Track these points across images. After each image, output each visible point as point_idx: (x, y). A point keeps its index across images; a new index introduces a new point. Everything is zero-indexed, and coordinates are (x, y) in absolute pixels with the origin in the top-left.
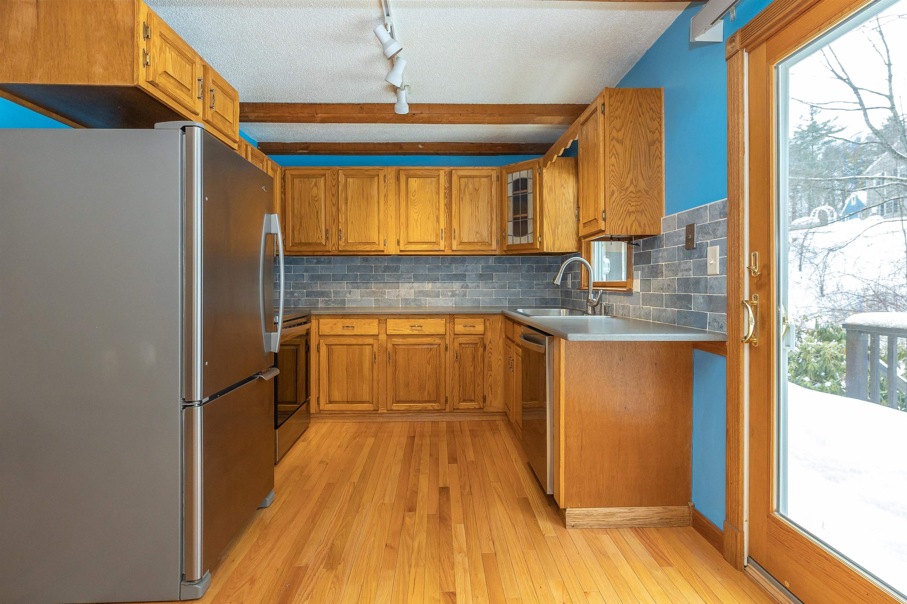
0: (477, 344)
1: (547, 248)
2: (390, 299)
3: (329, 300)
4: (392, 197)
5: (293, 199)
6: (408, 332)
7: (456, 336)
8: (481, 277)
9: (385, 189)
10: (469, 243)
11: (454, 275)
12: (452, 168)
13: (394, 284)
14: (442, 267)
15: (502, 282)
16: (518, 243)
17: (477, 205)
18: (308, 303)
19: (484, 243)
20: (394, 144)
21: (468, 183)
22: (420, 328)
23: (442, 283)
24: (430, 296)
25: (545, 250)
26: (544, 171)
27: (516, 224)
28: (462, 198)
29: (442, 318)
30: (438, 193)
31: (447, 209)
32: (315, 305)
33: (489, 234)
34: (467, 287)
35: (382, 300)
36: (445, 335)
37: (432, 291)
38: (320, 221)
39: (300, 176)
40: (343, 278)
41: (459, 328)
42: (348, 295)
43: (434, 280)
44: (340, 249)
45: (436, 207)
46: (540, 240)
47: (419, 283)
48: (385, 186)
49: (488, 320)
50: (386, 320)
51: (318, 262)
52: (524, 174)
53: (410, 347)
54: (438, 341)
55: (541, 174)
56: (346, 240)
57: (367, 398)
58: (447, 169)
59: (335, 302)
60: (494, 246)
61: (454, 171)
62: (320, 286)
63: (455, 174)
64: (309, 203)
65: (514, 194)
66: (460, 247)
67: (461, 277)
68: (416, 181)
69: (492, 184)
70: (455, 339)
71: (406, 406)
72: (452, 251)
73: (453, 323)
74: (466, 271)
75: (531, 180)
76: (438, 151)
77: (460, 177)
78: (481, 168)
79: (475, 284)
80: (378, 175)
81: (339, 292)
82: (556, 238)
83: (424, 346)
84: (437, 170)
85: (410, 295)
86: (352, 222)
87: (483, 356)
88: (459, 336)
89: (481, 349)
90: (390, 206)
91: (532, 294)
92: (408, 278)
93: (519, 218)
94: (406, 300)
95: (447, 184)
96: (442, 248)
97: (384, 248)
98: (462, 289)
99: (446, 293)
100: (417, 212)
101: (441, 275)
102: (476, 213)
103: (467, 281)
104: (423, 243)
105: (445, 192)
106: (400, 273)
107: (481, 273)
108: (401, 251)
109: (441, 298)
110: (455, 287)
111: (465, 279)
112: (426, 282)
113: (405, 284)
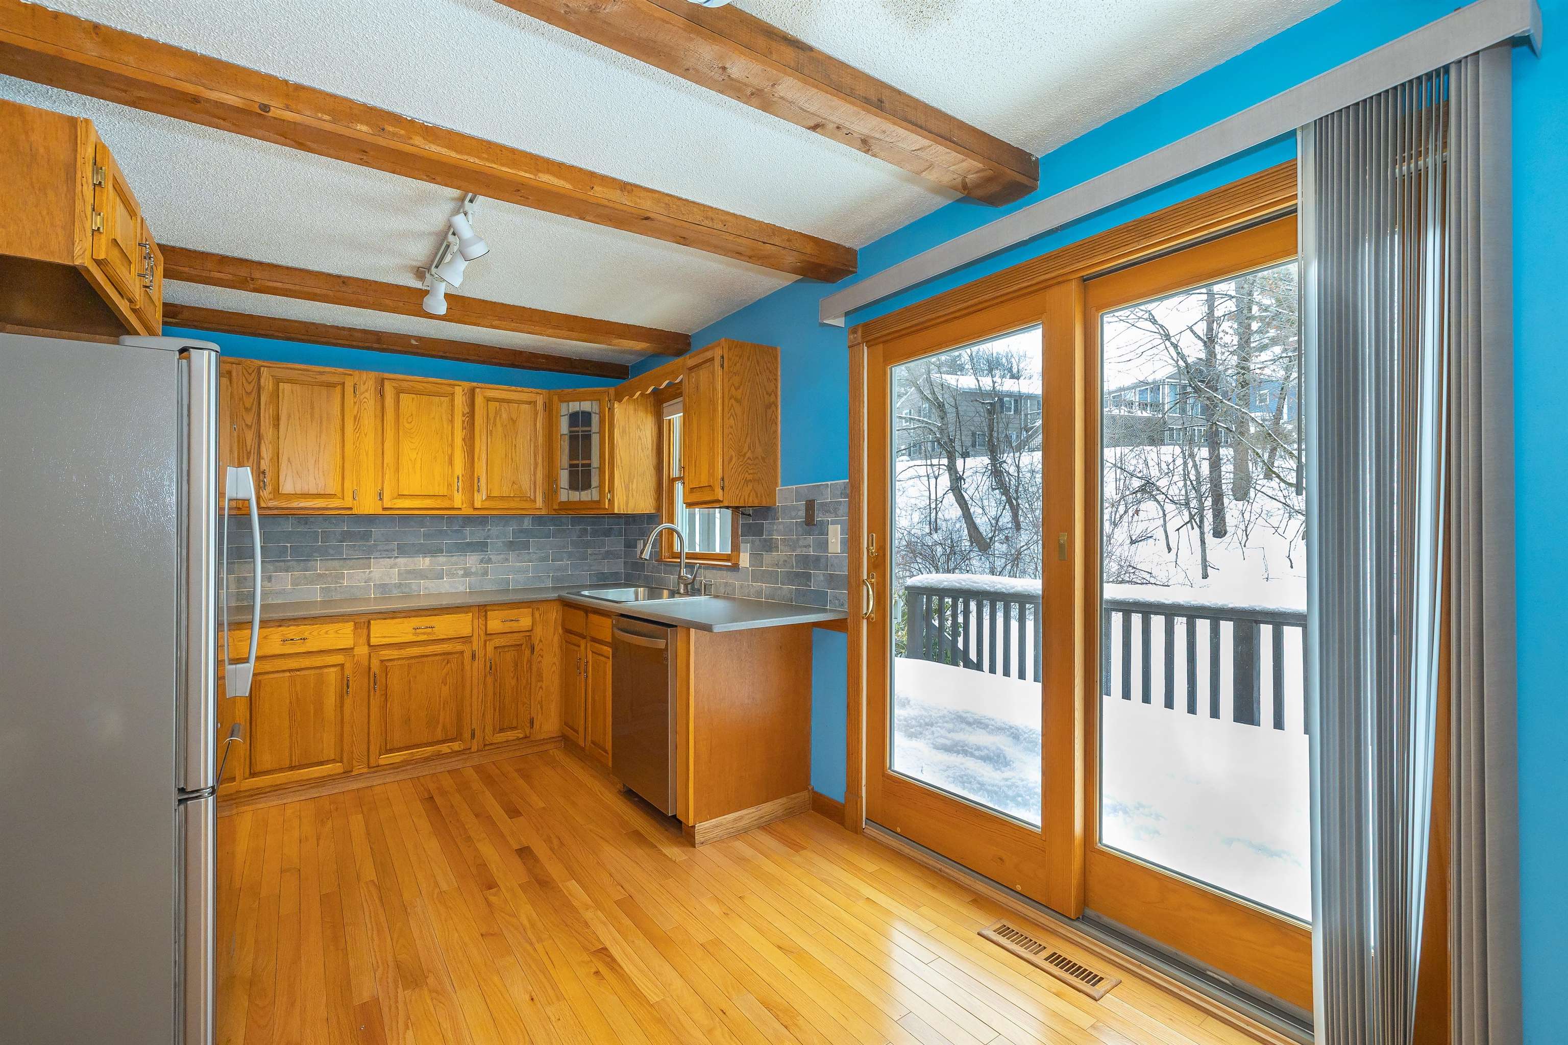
0: (522, 645)
1: (619, 508)
2: (352, 587)
4: (369, 421)
6: (409, 637)
7: (489, 637)
8: (511, 546)
9: (356, 408)
10: (502, 498)
11: (469, 544)
12: (475, 384)
13: (362, 561)
14: (449, 531)
15: (543, 553)
16: (577, 499)
17: (514, 442)
19: (524, 498)
21: (500, 409)
22: (429, 630)
23: (447, 556)
24: (427, 578)
25: (616, 511)
26: (616, 405)
27: (573, 475)
28: (491, 431)
29: (467, 613)
30: (452, 421)
31: (466, 445)
33: (532, 486)
34: (489, 561)
35: (336, 589)
36: (472, 636)
37: (430, 570)
41: (494, 625)
43: (434, 551)
44: (263, 505)
45: (447, 441)
46: (609, 497)
47: (408, 557)
48: (355, 403)
49: (538, 609)
50: (369, 622)
52: (586, 406)
53: (413, 661)
54: (459, 647)
55: (611, 410)
56: (276, 489)
57: (330, 754)
58: (467, 385)
60: (539, 502)
61: (478, 390)
63: (480, 396)
65: (570, 432)
66: (487, 504)
67: (481, 547)
68: (413, 399)
69: (536, 414)
70: (487, 642)
71: (403, 755)
72: (475, 509)
73: (484, 619)
74: (488, 537)
75: (597, 416)
76: (445, 352)
77: (488, 400)
78: (519, 389)
79: (501, 557)
80: (343, 384)
82: (630, 495)
83: (437, 658)
84: (450, 385)
85: (391, 578)
86: (289, 459)
87: (530, 662)
88: (494, 636)
89: (527, 652)
90: (366, 435)
91: (586, 568)
92: (387, 551)
93: (577, 466)
94: (383, 587)
95: (466, 408)
96: (458, 503)
97: (353, 504)
98: (481, 564)
99: (455, 572)
100: (415, 448)
101: (447, 545)
102: (512, 454)
103: (489, 553)
104: (424, 496)
105: (463, 420)
106: (373, 542)
107: (511, 540)
108: (384, 509)
109: (445, 580)
110: (470, 562)
111: (485, 550)
112: (421, 555)
113: (382, 560)
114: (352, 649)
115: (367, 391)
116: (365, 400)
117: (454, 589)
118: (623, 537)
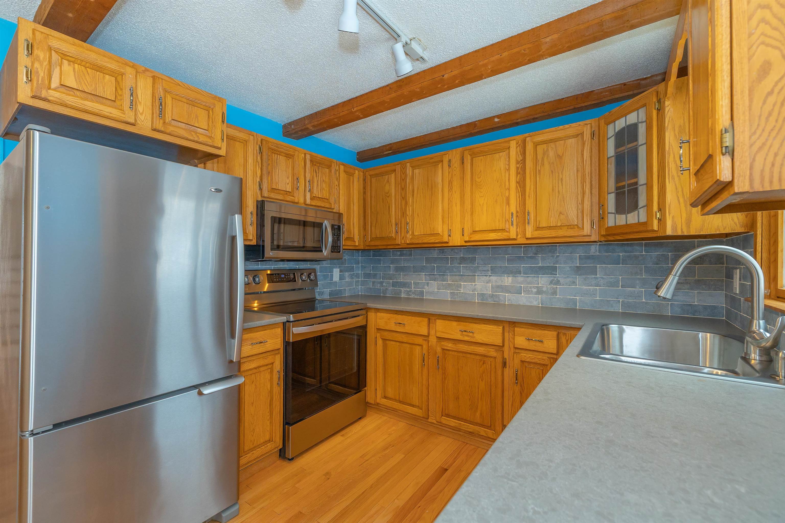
1: (674, 227)
2: (466, 294)
3: (410, 291)
4: (456, 183)
5: (371, 197)
6: (458, 336)
7: (517, 351)
8: (578, 270)
9: (450, 175)
10: (550, 228)
11: (541, 268)
12: (527, 135)
13: (470, 277)
14: (525, 257)
15: (612, 278)
16: (624, 222)
17: (561, 176)
18: (393, 293)
19: (572, 227)
20: (468, 124)
21: (548, 150)
22: (471, 334)
23: (524, 277)
24: (510, 292)
25: (669, 232)
26: (666, 104)
27: (620, 196)
28: (539, 171)
29: (499, 326)
30: (508, 170)
31: (520, 187)
32: (398, 295)
33: (580, 215)
34: (558, 283)
35: (457, 294)
36: (503, 346)
37: (513, 287)
38: (391, 216)
39: (377, 175)
40: (422, 269)
41: (520, 341)
42: (426, 287)
43: (515, 273)
44: (408, 242)
45: (505, 186)
46: (658, 216)
47: (497, 276)
48: (449, 172)
49: (565, 334)
50: (437, 320)
51: (401, 255)
52: (631, 119)
53: (461, 354)
54: (493, 353)
55: (660, 111)
56: (413, 233)
57: (416, 402)
58: (520, 137)
59: (414, 293)
60: (587, 229)
61: (528, 139)
62: (403, 277)
63: (530, 143)
64: (383, 199)
65: (617, 153)
66: (537, 234)
67: (552, 270)
68: (481, 160)
69: (584, 144)
70: (515, 355)
71: (456, 423)
72: (527, 239)
73: (513, 333)
74: (557, 262)
75: (644, 124)
76: (517, 119)
77: (537, 144)
78: (566, 126)
79: (569, 280)
80: (442, 161)
81: (418, 283)
83: (478, 357)
84: (505, 142)
85: (487, 290)
86: (418, 214)
88: (522, 351)
90: (455, 192)
92: (485, 271)
93: (624, 187)
94: (482, 295)
95: (520, 156)
96: (513, 235)
97: (449, 239)
98: (551, 284)
99: (530, 290)
100: (483, 195)
101: (524, 268)
102: (559, 187)
103: (558, 275)
104: (489, 231)
105: (517, 167)
106: (476, 265)
107: (578, 265)
108: (466, 242)
109: (523, 294)
110: (542, 282)
111: (555, 273)
112: (506, 275)
113: (482, 277)
114: (428, 336)
115: (456, 163)
116: (455, 169)
117: (529, 304)
118: (725, 265)
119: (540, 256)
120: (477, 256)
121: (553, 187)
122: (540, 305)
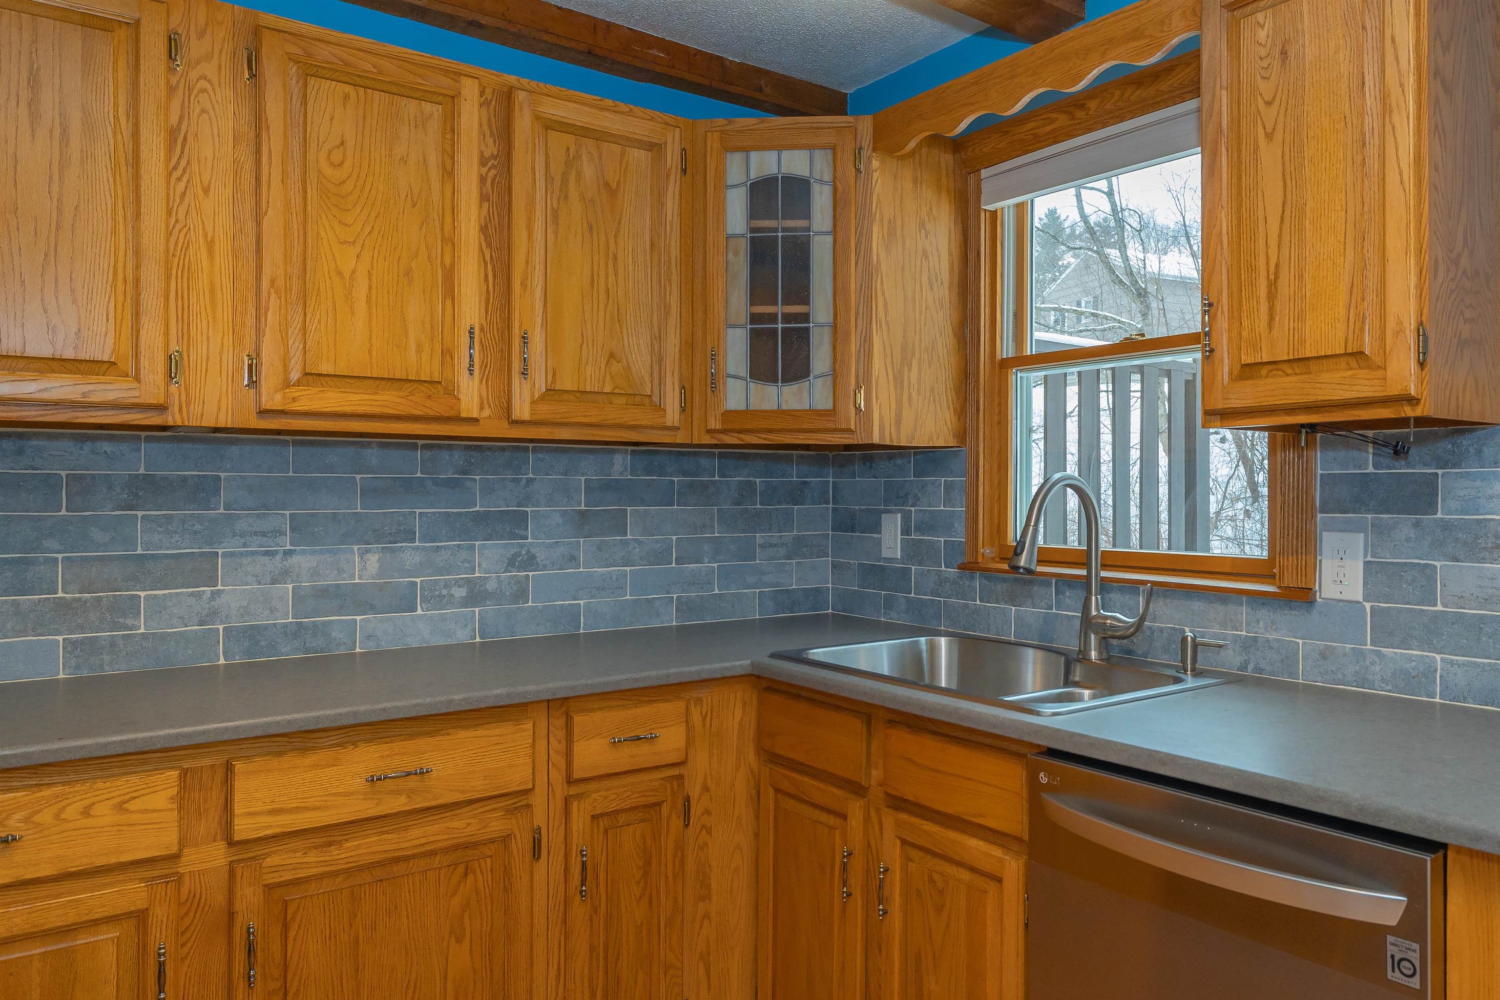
0: (658, 804)
1: (882, 432)
2: (163, 637)
7: (580, 789)
9: (176, 99)
10: (581, 395)
11: (480, 518)
13: (189, 564)
14: (430, 483)
15: (657, 541)
16: (767, 404)
17: (612, 246)
21: (578, 156)
23: (425, 549)
24: (373, 609)
26: (875, 164)
27: (760, 339)
28: (554, 214)
29: (518, 722)
30: (449, 173)
31: (489, 245)
33: (656, 367)
34: (530, 562)
35: (112, 645)
36: (531, 789)
37: (382, 587)
43: (392, 536)
45: (439, 229)
46: (858, 401)
47: (321, 552)
48: (172, 89)
49: (699, 701)
52: (795, 162)
53: (367, 877)
54: (497, 825)
55: (863, 174)
58: (492, 78)
60: (670, 411)
61: (521, 96)
63: (527, 110)
65: (753, 230)
66: (546, 411)
67: (512, 525)
68: (346, 97)
69: (663, 177)
70: (574, 802)
73: (564, 736)
74: (527, 500)
77: (550, 125)
79: (560, 550)
82: (905, 398)
83: (442, 861)
84: (446, 72)
85: (272, 610)
87: (680, 848)
88: (591, 786)
89: (677, 822)
90: (206, 191)
91: (751, 580)
92: (264, 534)
93: (773, 318)
94: (249, 635)
95: (490, 141)
96: (469, 405)
97: (166, 394)
98: (511, 569)
99: (444, 592)
100: (352, 240)
101: (424, 518)
102: (607, 277)
103: (530, 540)
104: (378, 382)
105: (481, 175)
106: (222, 511)
107: (583, 508)
108: (263, 413)
109: (419, 611)
110: (484, 565)
111: (522, 532)
112: (356, 548)
113: (250, 559)
114: (175, 857)
115: (208, 57)
116: (203, 84)
117: (442, 642)
118: (831, 505)
119: (477, 478)
120: (222, 475)
121: (593, 276)
122: (478, 639)
